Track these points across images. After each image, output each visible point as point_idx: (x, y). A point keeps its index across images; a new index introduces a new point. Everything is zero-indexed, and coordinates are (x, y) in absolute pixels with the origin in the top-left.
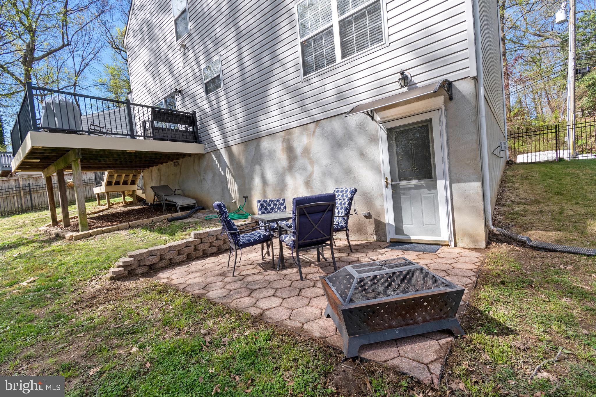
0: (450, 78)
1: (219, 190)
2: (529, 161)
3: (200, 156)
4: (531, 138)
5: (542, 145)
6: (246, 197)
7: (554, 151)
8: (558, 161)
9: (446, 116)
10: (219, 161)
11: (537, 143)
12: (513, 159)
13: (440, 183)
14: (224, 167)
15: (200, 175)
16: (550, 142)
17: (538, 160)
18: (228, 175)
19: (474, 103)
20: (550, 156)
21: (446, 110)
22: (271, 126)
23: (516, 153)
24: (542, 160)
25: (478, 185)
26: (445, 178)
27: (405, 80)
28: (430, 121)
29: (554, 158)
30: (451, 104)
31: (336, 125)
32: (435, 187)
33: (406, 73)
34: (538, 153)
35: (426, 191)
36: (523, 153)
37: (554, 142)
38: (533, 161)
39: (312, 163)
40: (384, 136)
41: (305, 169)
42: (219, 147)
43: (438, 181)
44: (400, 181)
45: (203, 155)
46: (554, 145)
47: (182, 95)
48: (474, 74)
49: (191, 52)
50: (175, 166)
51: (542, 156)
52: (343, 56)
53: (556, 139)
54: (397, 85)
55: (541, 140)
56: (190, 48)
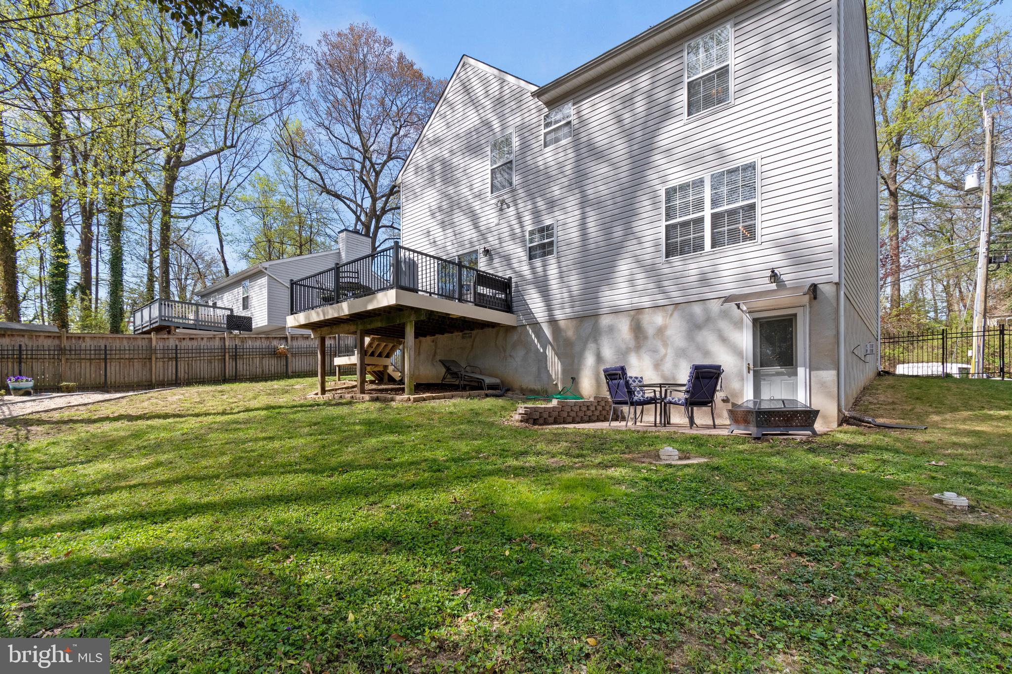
0: (815, 280)
1: (534, 369)
2: (911, 374)
3: (509, 329)
4: (912, 344)
5: (925, 354)
6: (573, 379)
7: (940, 364)
8: (943, 378)
9: (810, 312)
10: (537, 336)
11: (920, 351)
12: (892, 370)
13: (801, 371)
14: (545, 342)
15: (505, 351)
16: (935, 351)
17: (920, 373)
18: (550, 352)
19: (835, 305)
20: (935, 369)
21: (810, 307)
22: (618, 303)
23: (894, 362)
24: (925, 373)
25: (834, 372)
26: (805, 366)
27: (774, 277)
28: (795, 315)
29: (940, 373)
30: (815, 302)
31: (697, 309)
32: (796, 374)
33: (776, 271)
34: (920, 365)
35: (786, 377)
36: (903, 363)
37: (941, 351)
38: (915, 374)
39: (665, 345)
40: (750, 324)
41: (655, 351)
42: (540, 320)
43: (799, 369)
44: (761, 366)
45: (514, 328)
46: (940, 356)
47: (491, 255)
48: (837, 280)
49: (512, 209)
50: (463, 337)
51: (925, 368)
52: (713, 246)
53: (943, 348)
54: (767, 280)
55: (925, 347)
56: (511, 204)
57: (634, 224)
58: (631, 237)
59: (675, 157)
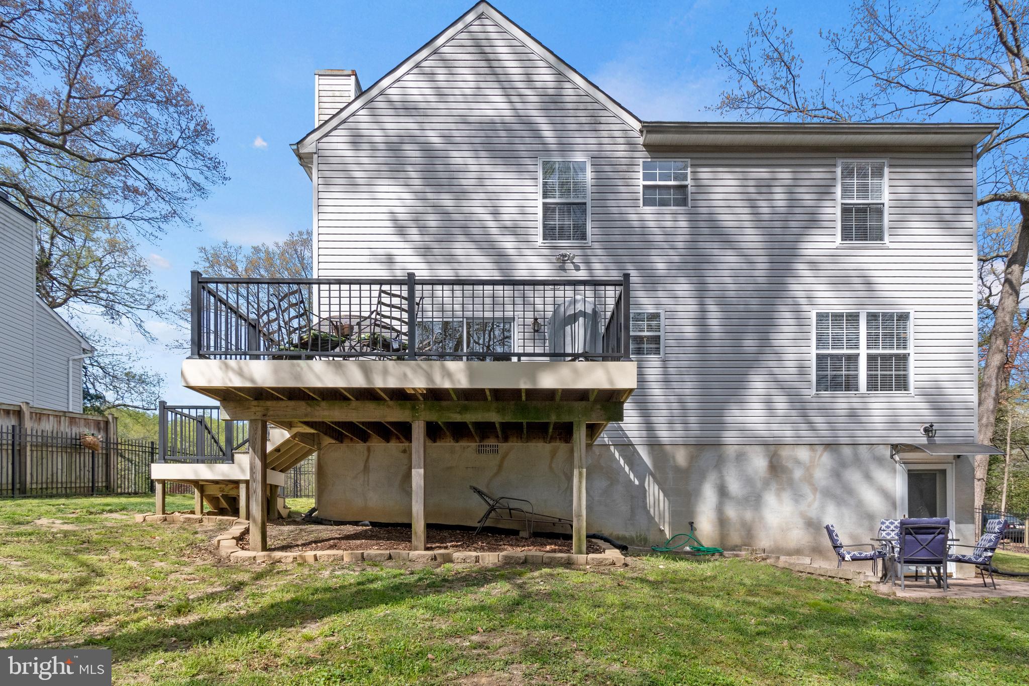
1: (624, 508)
6: (691, 524)
10: (629, 462)
14: (641, 471)
18: (650, 485)
19: (973, 465)
25: (973, 527)
28: (944, 471)
30: (958, 460)
31: (847, 453)
42: (635, 442)
52: (868, 389)
56: (582, 266)
57: (772, 336)
58: (767, 350)
59: (822, 273)
